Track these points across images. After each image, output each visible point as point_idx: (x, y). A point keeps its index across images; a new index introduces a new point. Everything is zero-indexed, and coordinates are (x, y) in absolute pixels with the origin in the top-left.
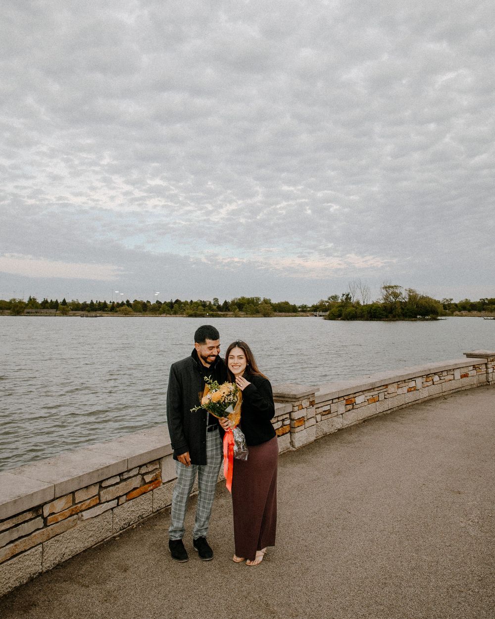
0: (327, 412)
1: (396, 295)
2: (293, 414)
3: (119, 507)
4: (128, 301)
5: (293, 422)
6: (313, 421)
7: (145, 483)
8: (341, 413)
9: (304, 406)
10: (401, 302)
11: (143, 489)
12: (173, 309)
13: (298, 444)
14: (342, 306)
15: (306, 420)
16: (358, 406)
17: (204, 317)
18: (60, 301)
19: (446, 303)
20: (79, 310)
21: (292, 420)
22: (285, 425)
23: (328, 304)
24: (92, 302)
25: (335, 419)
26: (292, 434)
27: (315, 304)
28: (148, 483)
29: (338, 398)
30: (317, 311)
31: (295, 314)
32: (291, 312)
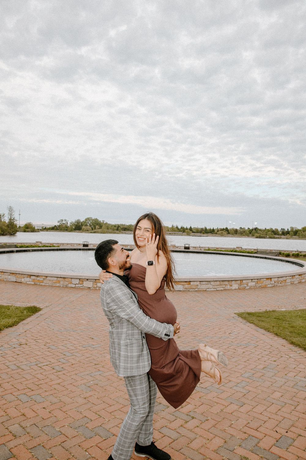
17: (265, 238)
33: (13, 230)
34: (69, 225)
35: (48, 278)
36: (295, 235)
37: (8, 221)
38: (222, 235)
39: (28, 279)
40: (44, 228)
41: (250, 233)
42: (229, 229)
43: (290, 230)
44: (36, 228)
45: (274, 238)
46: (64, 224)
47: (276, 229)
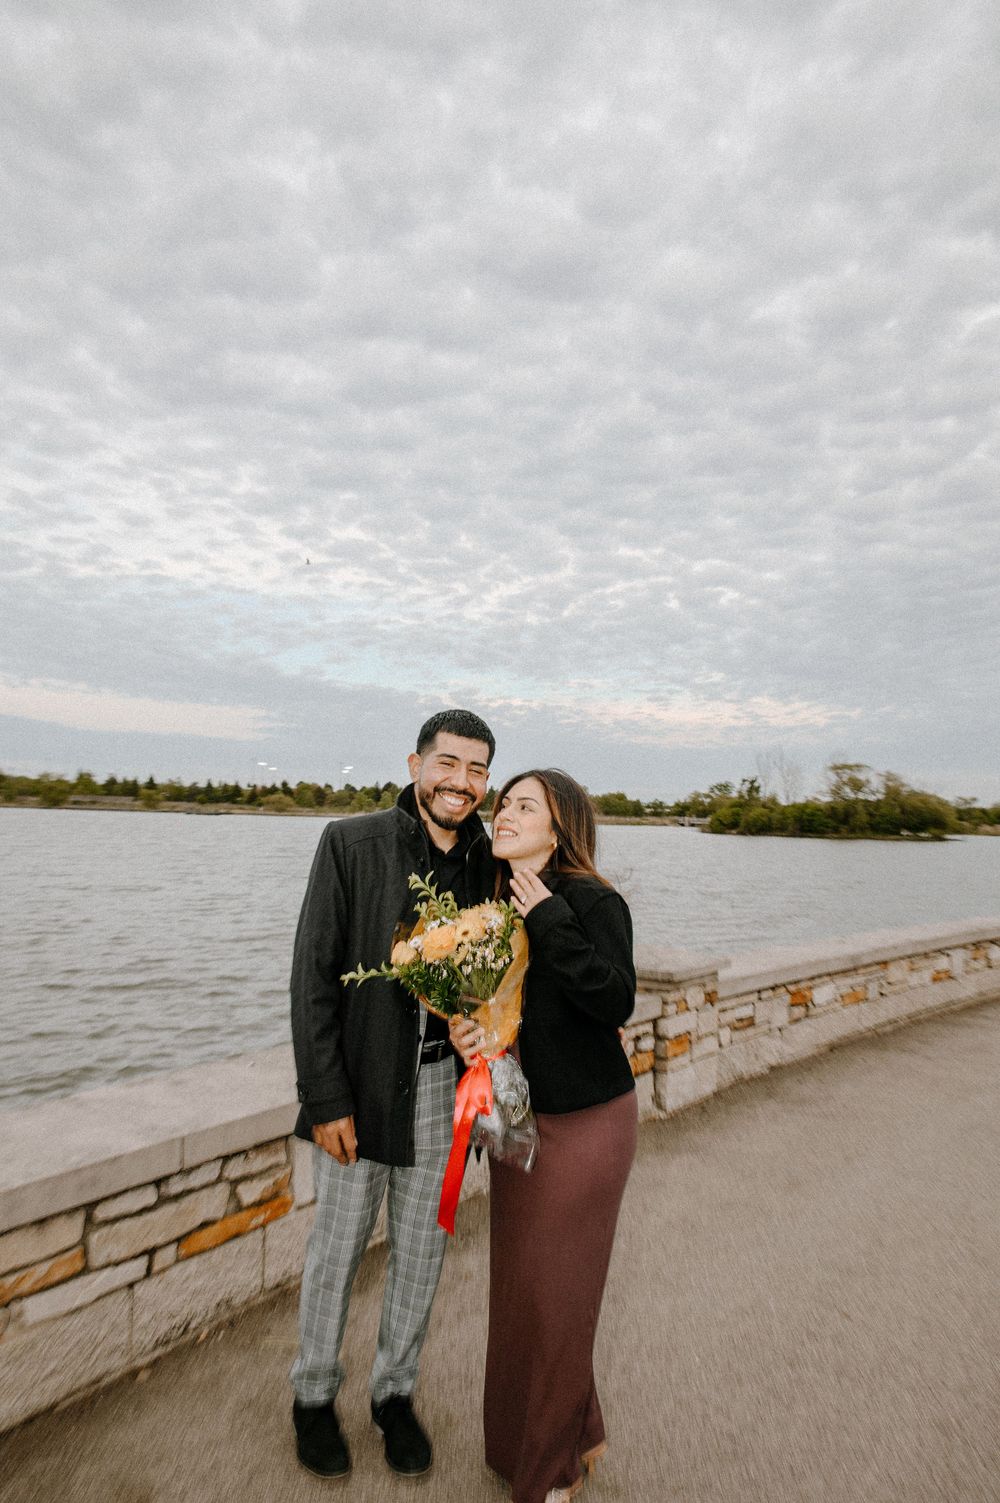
0: (745, 1023)
1: (857, 785)
2: (662, 1023)
3: (154, 1281)
4: (285, 784)
5: (663, 1045)
6: (710, 1044)
7: (240, 1208)
8: (779, 1025)
9: (691, 1004)
10: (867, 801)
11: (233, 1224)
12: (380, 803)
13: (672, 1103)
14: (740, 805)
15: (693, 1037)
16: (819, 1010)
18: (143, 780)
19: (963, 807)
20: (182, 801)
21: (658, 1037)
22: (640, 1052)
23: (708, 800)
24: (209, 786)
25: (764, 1040)
26: (659, 1076)
27: (682, 801)
28: (249, 1207)
29: (773, 989)
30: (684, 816)
31: (638, 819)
32: (630, 816)
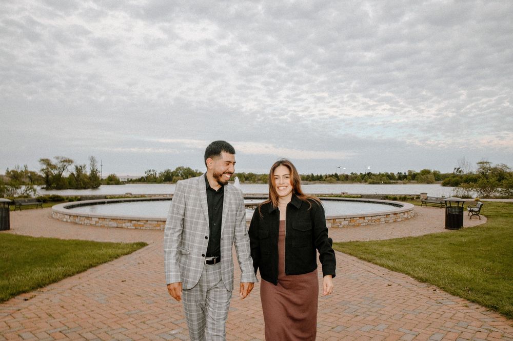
17: (379, 184)
33: (96, 183)
34: (158, 175)
35: (149, 222)
36: (413, 180)
37: (90, 172)
38: (331, 182)
39: (128, 224)
40: (130, 180)
41: (363, 179)
42: (339, 175)
43: (407, 174)
44: (121, 180)
45: (390, 183)
46: (152, 174)
47: (391, 173)
